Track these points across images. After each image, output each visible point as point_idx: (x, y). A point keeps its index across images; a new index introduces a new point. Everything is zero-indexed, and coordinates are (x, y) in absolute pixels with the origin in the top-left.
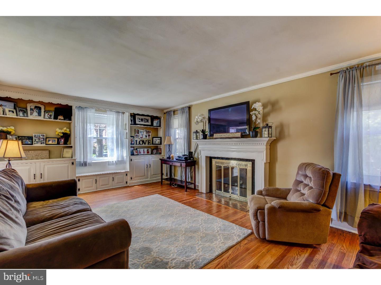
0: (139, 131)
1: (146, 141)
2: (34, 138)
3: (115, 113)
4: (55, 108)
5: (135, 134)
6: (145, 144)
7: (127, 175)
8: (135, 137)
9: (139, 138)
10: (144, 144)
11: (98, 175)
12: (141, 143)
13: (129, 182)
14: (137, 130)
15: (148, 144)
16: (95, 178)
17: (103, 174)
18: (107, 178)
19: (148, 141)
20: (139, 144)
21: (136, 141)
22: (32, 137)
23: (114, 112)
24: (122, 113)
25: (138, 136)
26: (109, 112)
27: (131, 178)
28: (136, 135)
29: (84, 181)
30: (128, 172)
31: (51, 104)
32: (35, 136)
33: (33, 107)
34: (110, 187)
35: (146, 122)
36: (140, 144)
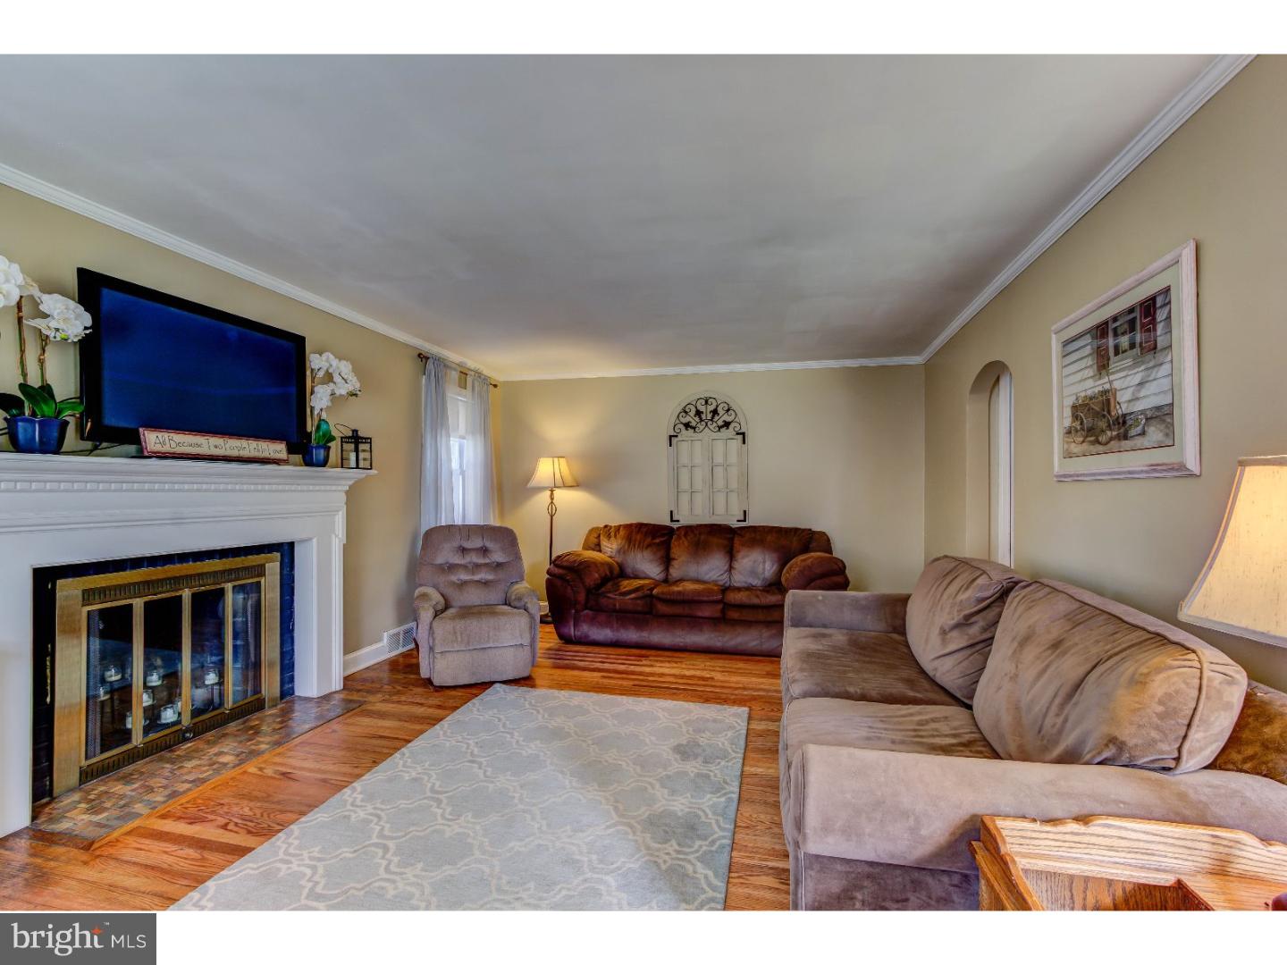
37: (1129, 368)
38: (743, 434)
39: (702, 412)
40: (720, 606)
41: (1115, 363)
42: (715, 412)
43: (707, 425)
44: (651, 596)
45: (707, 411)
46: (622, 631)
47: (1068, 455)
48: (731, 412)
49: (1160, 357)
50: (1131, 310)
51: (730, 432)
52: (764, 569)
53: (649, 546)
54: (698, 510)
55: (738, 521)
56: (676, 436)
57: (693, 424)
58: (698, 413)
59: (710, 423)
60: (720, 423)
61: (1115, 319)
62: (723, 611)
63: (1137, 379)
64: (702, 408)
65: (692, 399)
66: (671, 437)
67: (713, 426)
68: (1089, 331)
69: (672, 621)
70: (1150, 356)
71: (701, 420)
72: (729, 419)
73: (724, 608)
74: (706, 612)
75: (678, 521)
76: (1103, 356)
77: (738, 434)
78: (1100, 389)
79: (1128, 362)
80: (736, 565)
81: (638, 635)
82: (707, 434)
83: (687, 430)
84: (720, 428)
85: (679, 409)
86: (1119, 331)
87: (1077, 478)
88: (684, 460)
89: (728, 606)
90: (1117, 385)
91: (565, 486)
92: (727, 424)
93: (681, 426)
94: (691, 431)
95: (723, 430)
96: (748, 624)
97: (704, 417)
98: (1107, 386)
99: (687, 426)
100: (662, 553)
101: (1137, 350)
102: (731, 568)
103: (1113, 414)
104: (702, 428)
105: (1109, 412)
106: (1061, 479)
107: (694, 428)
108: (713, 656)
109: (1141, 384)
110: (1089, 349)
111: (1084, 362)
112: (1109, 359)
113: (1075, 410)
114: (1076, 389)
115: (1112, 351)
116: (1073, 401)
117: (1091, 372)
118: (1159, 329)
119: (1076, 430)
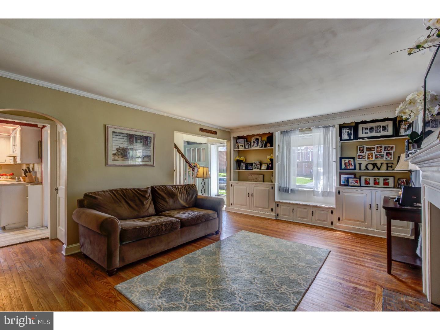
0: (364, 149)
1: (382, 164)
2: (254, 164)
3: (323, 128)
4: (267, 137)
5: (357, 153)
6: (379, 169)
7: (332, 212)
8: (357, 159)
9: (366, 160)
10: (376, 168)
11: (297, 204)
12: (370, 167)
13: (335, 223)
14: (360, 147)
15: (387, 169)
16: (292, 207)
17: (302, 205)
18: (306, 210)
19: (387, 164)
20: (365, 170)
21: (360, 164)
22: (253, 164)
23: (321, 128)
24: (332, 126)
25: (364, 157)
26: (315, 129)
27: (339, 219)
28: (359, 156)
29: (282, 207)
30: (334, 208)
31: (264, 134)
32: (255, 163)
33: (254, 140)
34: (308, 222)
35: (380, 132)
36: (368, 170)
37: (140, 146)
41: (135, 143)
47: (114, 160)
49: (148, 147)
50: (141, 136)
61: (136, 135)
68: (127, 134)
70: (146, 146)
76: (131, 141)
86: (137, 138)
98: (133, 148)
101: (142, 144)
106: (110, 166)
110: (126, 138)
111: (124, 140)
112: (133, 142)
113: (118, 150)
114: (120, 145)
115: (134, 141)
116: (117, 147)
117: (126, 143)
118: (148, 142)
119: (119, 155)
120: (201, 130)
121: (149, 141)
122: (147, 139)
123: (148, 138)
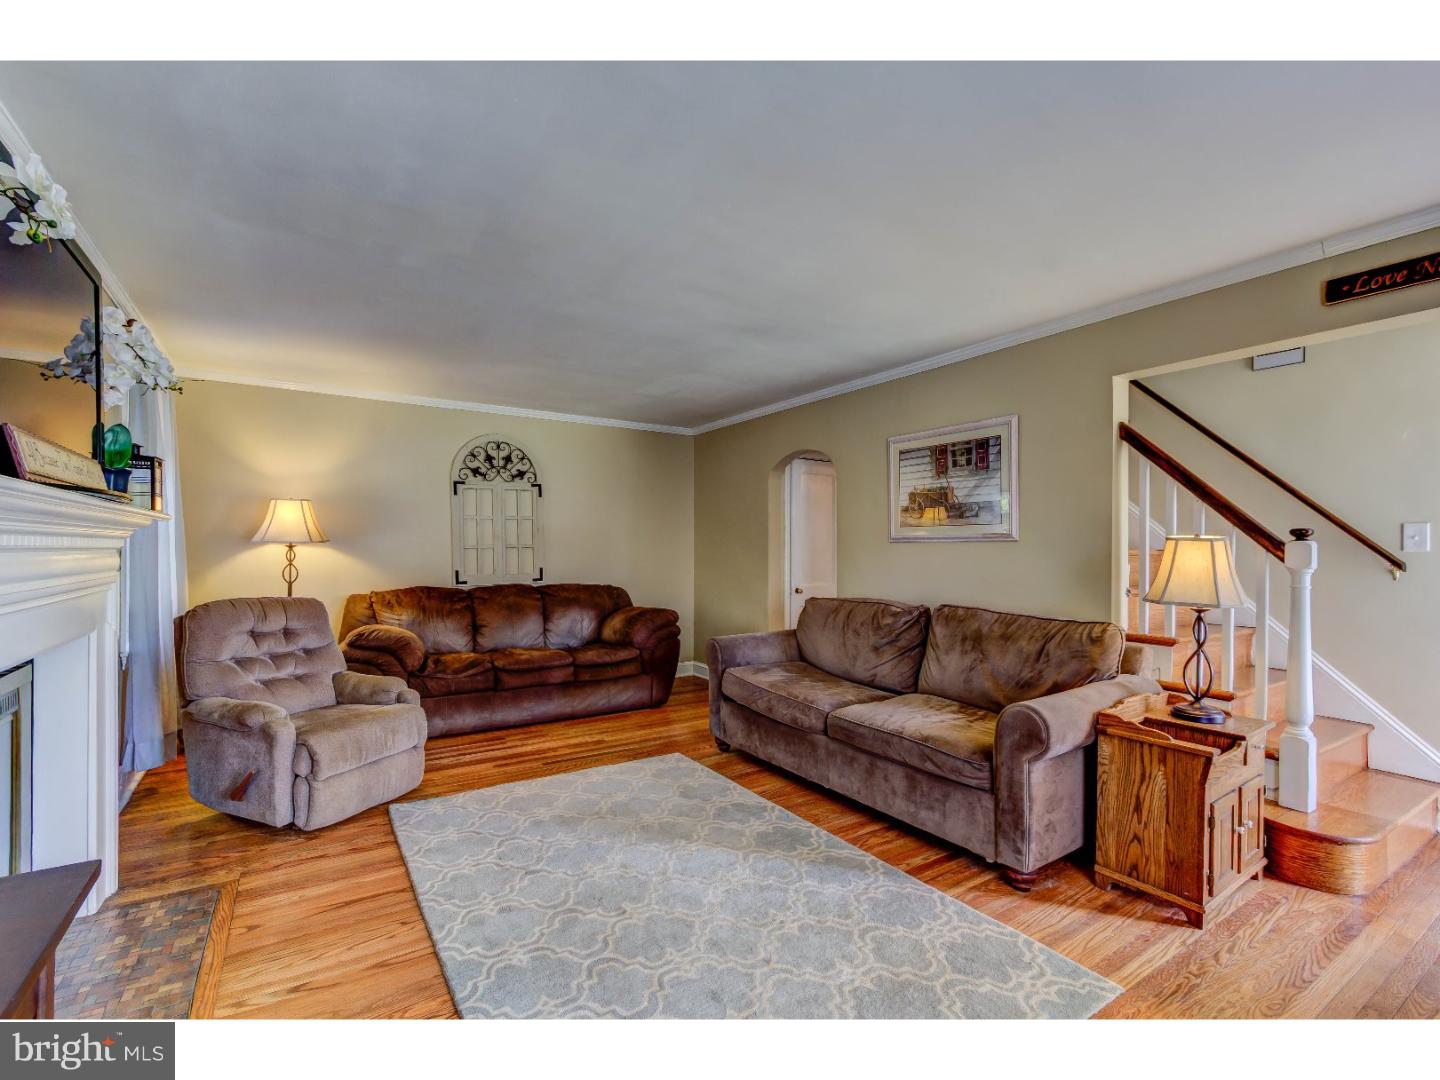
37: (967, 476)
38: (539, 486)
39: (494, 458)
40: (572, 669)
41: (952, 471)
42: (508, 459)
43: (499, 472)
44: (495, 668)
45: (499, 457)
46: (456, 716)
47: (904, 525)
48: (525, 461)
49: (991, 474)
50: (968, 443)
51: (523, 484)
52: (582, 628)
53: (450, 613)
54: (488, 570)
55: (534, 580)
56: (463, 483)
57: (483, 470)
58: (489, 458)
59: (502, 470)
60: (514, 472)
61: (954, 445)
62: (575, 674)
63: (973, 483)
64: (493, 453)
65: (482, 442)
66: (456, 483)
67: (506, 475)
68: (929, 448)
69: (518, 694)
70: (984, 472)
71: (493, 467)
72: (523, 468)
73: (575, 671)
74: (558, 676)
75: (465, 583)
76: (942, 466)
77: (533, 485)
78: (939, 485)
79: (966, 472)
80: (551, 626)
81: (476, 717)
82: (499, 483)
83: (475, 476)
84: (514, 477)
85: (466, 451)
86: (958, 453)
87: (907, 540)
88: (471, 511)
89: (578, 667)
90: (953, 485)
91: (311, 541)
92: (521, 474)
93: (468, 472)
94: (479, 478)
95: (517, 480)
96: (596, 683)
97: (495, 462)
98: (945, 485)
99: (476, 472)
100: (467, 620)
101: (973, 466)
102: (546, 630)
103: (950, 502)
104: (493, 475)
105: (947, 500)
106: (896, 541)
107: (484, 475)
108: (568, 722)
109: (976, 487)
110: (928, 459)
111: (923, 467)
112: (947, 468)
113: (913, 496)
114: (914, 483)
115: (950, 464)
116: (911, 490)
117: (930, 474)
118: (991, 458)
119: (913, 509)
120: (1338, 290)
121: (993, 450)
122: (988, 446)
123: (991, 442)
